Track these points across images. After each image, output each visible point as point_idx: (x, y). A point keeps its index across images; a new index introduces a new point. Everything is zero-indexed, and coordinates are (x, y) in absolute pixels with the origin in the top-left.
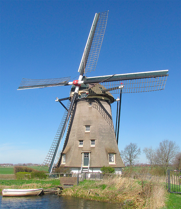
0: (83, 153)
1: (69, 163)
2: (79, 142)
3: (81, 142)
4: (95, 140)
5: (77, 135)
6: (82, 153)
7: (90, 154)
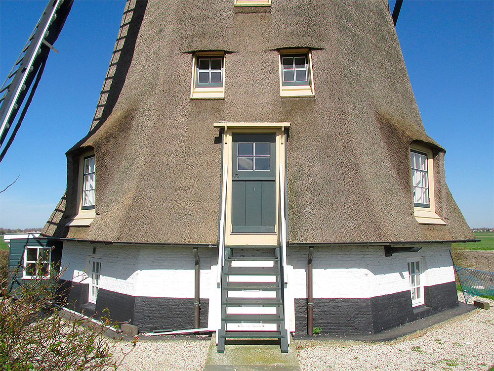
0: (228, 139)
1: (117, 211)
2: (195, 71)
3: (210, 71)
4: (311, 49)
5: (180, 21)
6: (219, 140)
7: (280, 140)
